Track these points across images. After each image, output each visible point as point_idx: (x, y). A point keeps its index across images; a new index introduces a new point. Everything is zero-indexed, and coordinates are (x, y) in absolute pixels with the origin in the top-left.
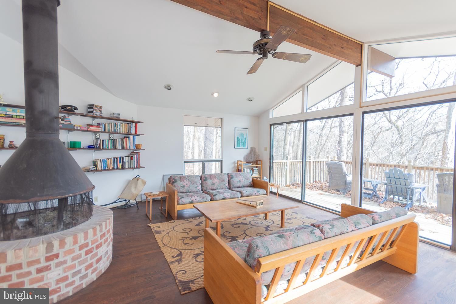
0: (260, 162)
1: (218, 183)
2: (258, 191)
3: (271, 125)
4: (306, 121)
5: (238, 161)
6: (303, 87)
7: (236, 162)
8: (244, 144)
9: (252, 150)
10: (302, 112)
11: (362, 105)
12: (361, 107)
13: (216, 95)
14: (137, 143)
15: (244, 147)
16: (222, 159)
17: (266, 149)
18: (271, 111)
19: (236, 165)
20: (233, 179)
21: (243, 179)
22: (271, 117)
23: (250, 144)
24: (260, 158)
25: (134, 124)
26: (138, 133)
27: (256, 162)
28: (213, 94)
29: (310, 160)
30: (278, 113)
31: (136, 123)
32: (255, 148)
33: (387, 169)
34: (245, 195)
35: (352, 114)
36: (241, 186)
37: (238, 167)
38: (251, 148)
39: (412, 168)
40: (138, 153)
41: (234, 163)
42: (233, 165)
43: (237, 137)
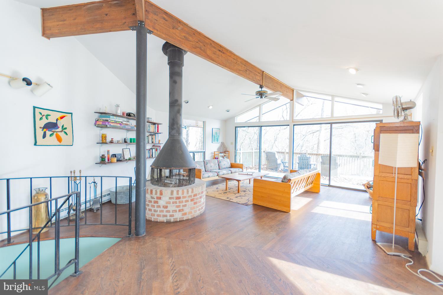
0: (228, 152)
1: (213, 166)
2: (239, 170)
3: (236, 127)
4: (262, 126)
5: (215, 152)
6: (260, 105)
7: (213, 152)
8: (217, 140)
9: (223, 144)
10: (260, 121)
11: (294, 121)
12: (293, 122)
13: (211, 107)
14: (159, 139)
15: (217, 142)
16: (204, 151)
17: (232, 143)
18: (236, 118)
19: (213, 154)
20: (221, 163)
21: (226, 163)
22: (236, 122)
23: (220, 140)
24: (228, 150)
25: (157, 125)
26: (159, 132)
27: (225, 152)
28: (209, 107)
29: (252, 151)
30: (240, 119)
31: (158, 124)
32: (224, 143)
33: (300, 155)
34: (233, 172)
35: (289, 125)
36: (225, 167)
37: (214, 156)
38: (221, 142)
39: (308, 154)
40: (160, 146)
41: (212, 153)
42: (211, 155)
43: (214, 135)
